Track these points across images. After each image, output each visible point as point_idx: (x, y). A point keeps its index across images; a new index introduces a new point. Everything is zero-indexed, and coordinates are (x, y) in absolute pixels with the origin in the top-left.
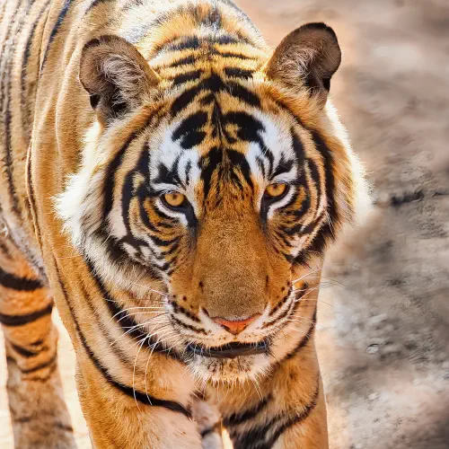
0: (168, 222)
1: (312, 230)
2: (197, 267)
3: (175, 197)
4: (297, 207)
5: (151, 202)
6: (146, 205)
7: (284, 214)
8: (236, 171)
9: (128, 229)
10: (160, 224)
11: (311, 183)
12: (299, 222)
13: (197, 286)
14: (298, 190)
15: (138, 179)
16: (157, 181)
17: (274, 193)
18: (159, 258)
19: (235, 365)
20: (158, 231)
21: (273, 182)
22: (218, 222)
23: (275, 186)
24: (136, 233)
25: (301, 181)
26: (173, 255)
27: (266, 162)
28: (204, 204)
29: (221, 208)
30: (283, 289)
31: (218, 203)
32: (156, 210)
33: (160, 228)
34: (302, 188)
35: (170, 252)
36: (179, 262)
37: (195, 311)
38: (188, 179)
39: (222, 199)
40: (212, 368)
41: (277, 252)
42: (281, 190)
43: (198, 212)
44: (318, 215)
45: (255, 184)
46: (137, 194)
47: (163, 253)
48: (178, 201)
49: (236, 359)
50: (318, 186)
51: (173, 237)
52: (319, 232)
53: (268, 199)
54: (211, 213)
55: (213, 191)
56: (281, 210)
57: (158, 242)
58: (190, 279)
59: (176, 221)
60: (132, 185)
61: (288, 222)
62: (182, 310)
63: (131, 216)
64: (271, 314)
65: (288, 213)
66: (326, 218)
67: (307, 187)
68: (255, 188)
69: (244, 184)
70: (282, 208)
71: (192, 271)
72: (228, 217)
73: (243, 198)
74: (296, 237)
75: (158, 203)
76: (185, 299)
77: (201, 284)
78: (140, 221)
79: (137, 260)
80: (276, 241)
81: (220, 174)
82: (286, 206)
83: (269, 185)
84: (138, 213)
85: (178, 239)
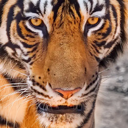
0: (32, 34)
1: (111, 46)
2: (47, 61)
3: (37, 21)
4: (104, 31)
5: (23, 23)
6: (21, 24)
7: (97, 34)
8: (72, 8)
9: (9, 38)
10: (27, 36)
11: (112, 18)
12: (105, 40)
13: (46, 71)
14: (105, 22)
15: (17, 10)
16: (28, 11)
17: (92, 22)
18: (26, 55)
19: (64, 119)
20: (26, 39)
21: (92, 16)
22: (60, 36)
23: (93, 19)
24: (13, 40)
25: (107, 17)
26: (34, 53)
27: (89, 4)
28: (53, 25)
29: (63, 28)
30: (93, 76)
31: (61, 25)
32: (26, 28)
33: (28, 38)
34: (108, 21)
35: (32, 52)
36: (37, 57)
37: (44, 85)
38: (45, 10)
39: (63, 23)
40: (51, 120)
41: (92, 55)
42: (96, 21)
43: (49, 29)
44: (115, 37)
45: (82, 16)
46: (16, 18)
47: (28, 52)
48: (38, 23)
49: (64, 115)
50: (116, 21)
51: (34, 43)
52: (114, 48)
53: (89, 26)
54: (57, 31)
55: (58, 18)
56: (95, 32)
57: (26, 45)
58: (43, 67)
59: (37, 34)
60: (13, 13)
61: (99, 39)
62: (38, 84)
63: (11, 31)
64: (86, 89)
65: (99, 34)
66: (119, 40)
67: (110, 20)
68: (82, 19)
69: (76, 15)
70: (96, 31)
71: (44, 62)
72: (66, 33)
73: (75, 23)
74: (102, 48)
75: (27, 24)
76: (40, 78)
77: (49, 70)
78: (16, 34)
79: (13, 57)
80: (91, 49)
81: (63, 9)
82: (98, 30)
83: (90, 18)
84: (16, 29)
85: (37, 44)
